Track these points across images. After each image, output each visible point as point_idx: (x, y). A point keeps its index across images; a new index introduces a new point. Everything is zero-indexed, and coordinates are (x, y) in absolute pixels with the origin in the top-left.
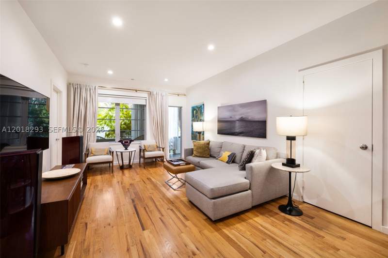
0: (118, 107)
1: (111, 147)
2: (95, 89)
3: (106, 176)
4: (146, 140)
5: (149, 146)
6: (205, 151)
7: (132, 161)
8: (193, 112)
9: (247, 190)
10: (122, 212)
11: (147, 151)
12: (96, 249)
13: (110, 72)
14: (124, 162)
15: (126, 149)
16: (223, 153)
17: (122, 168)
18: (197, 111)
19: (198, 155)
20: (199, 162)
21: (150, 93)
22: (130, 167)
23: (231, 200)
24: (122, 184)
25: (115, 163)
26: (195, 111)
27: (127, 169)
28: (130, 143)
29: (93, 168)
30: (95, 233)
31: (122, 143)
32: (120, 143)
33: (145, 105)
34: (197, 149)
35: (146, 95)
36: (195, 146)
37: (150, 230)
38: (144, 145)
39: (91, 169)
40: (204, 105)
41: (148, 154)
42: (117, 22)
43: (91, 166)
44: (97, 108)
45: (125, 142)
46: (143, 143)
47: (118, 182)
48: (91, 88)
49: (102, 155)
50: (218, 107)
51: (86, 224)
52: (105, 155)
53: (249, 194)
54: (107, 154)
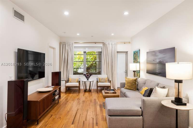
0: (85, 54)
1: (80, 78)
2: (72, 44)
3: (75, 95)
4: (102, 75)
5: (102, 79)
6: (132, 85)
7: (91, 87)
8: (134, 56)
9: (140, 116)
10: (69, 114)
11: (100, 82)
12: (49, 126)
13: (78, 34)
14: (87, 87)
15: (88, 80)
16: (143, 88)
17: (85, 91)
18: (136, 55)
19: (128, 87)
20: (125, 93)
21: (104, 44)
22: (90, 91)
23: (123, 119)
24: (79, 100)
25: (82, 88)
26: (135, 55)
27: (88, 92)
28: (90, 76)
29: (71, 89)
30: (53, 120)
31: (85, 76)
32: (84, 76)
33: (101, 52)
34: (127, 83)
35: (101, 45)
36: (126, 81)
37: (74, 125)
38: (99, 78)
39: (70, 90)
40: (140, 50)
41: (100, 84)
42: (66, 13)
43: (70, 88)
44: (73, 55)
45: (87, 76)
46: (99, 76)
47: (78, 99)
48: (70, 44)
49: (74, 82)
50: (147, 52)
51: (52, 115)
52: (76, 82)
53: (139, 119)
54: (77, 82)
